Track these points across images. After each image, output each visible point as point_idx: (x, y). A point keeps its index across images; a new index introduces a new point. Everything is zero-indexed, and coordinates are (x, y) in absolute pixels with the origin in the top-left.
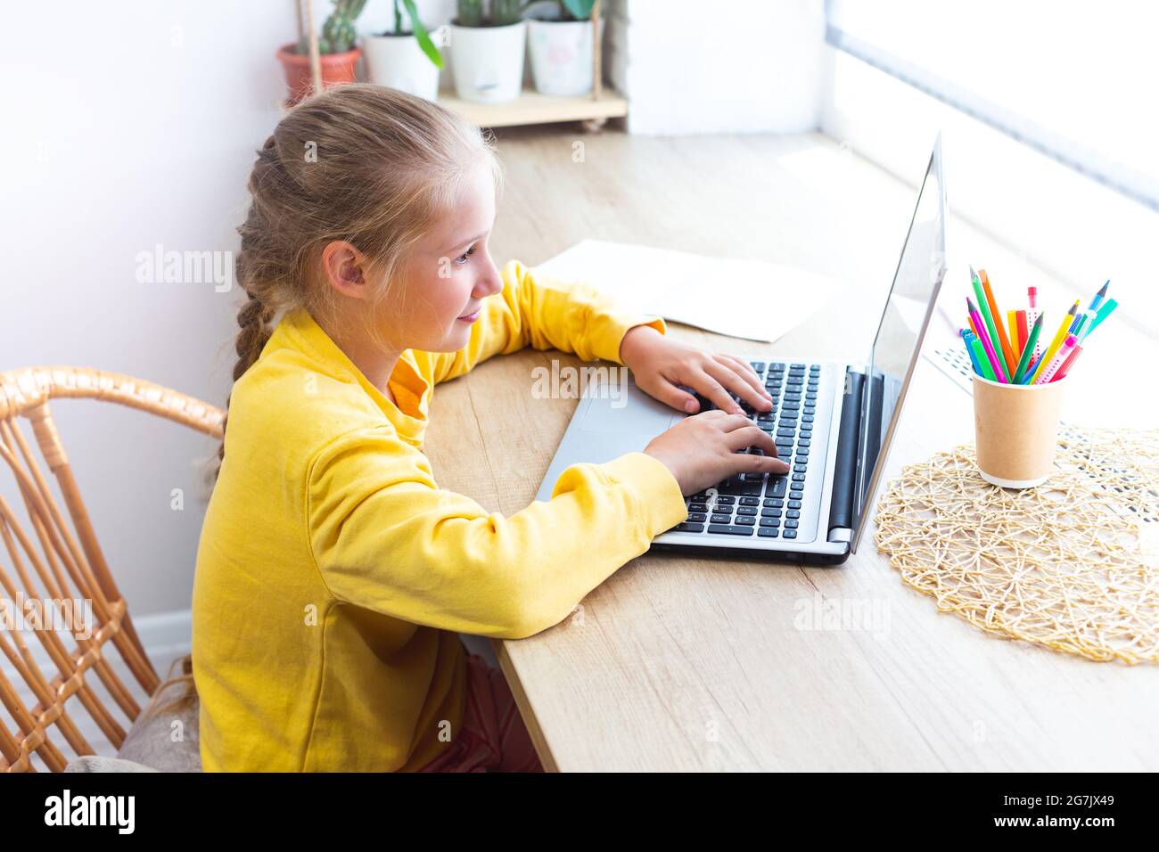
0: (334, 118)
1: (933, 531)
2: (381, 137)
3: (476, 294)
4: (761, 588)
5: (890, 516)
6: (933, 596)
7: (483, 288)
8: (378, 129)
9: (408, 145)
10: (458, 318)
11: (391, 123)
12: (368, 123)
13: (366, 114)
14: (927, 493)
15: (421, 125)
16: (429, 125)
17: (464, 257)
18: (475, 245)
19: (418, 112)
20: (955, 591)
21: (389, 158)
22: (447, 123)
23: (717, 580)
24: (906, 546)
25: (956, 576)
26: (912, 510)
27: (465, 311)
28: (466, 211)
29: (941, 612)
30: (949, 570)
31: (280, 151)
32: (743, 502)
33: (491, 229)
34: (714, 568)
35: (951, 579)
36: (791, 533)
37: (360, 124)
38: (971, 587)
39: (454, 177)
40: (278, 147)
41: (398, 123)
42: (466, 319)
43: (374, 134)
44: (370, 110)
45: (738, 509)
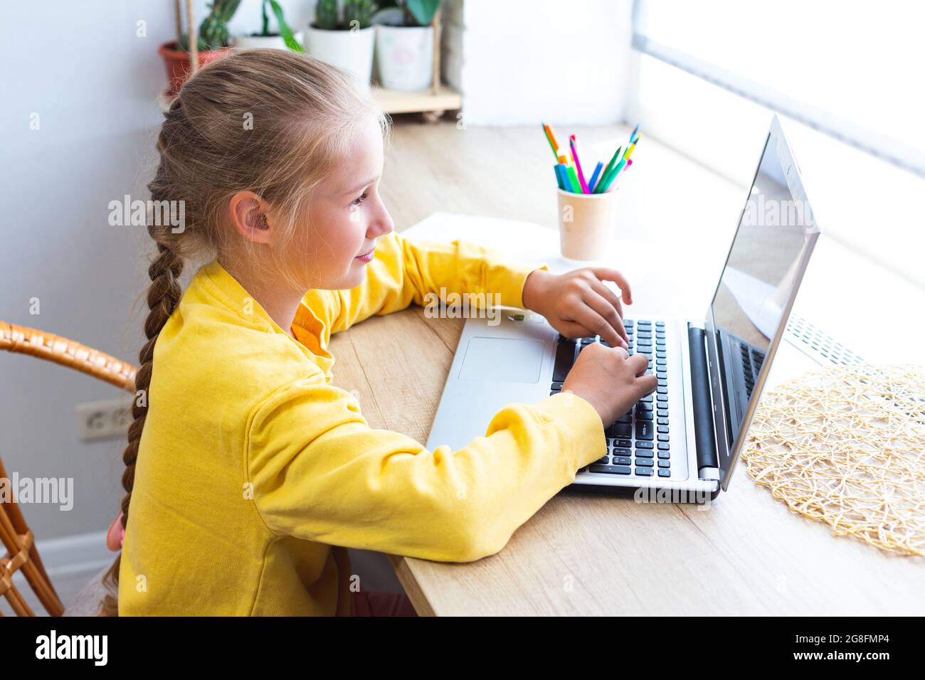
0: (236, 77)
1: (795, 463)
2: (279, 91)
3: (370, 234)
4: (643, 523)
5: (751, 452)
6: (824, 522)
7: (376, 229)
8: (276, 85)
9: (304, 97)
10: (356, 257)
11: (288, 78)
12: (266, 79)
13: (265, 72)
14: (774, 430)
15: (315, 80)
16: (321, 79)
17: (358, 201)
18: (367, 189)
19: (311, 68)
20: (841, 516)
21: (289, 110)
22: (338, 78)
23: (602, 515)
24: (779, 478)
25: (835, 502)
26: (769, 446)
27: (362, 250)
28: (359, 157)
29: (837, 536)
30: (827, 497)
31: (186, 110)
32: (617, 443)
33: (381, 175)
34: (597, 505)
35: (833, 506)
36: (664, 472)
37: (259, 80)
38: (852, 510)
39: (347, 126)
40: (184, 107)
41: (294, 78)
42: (363, 258)
43: (273, 89)
44: (269, 69)
45: (614, 450)
